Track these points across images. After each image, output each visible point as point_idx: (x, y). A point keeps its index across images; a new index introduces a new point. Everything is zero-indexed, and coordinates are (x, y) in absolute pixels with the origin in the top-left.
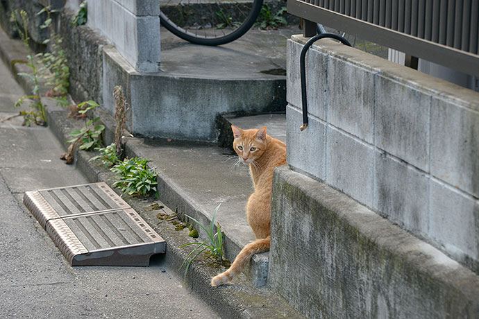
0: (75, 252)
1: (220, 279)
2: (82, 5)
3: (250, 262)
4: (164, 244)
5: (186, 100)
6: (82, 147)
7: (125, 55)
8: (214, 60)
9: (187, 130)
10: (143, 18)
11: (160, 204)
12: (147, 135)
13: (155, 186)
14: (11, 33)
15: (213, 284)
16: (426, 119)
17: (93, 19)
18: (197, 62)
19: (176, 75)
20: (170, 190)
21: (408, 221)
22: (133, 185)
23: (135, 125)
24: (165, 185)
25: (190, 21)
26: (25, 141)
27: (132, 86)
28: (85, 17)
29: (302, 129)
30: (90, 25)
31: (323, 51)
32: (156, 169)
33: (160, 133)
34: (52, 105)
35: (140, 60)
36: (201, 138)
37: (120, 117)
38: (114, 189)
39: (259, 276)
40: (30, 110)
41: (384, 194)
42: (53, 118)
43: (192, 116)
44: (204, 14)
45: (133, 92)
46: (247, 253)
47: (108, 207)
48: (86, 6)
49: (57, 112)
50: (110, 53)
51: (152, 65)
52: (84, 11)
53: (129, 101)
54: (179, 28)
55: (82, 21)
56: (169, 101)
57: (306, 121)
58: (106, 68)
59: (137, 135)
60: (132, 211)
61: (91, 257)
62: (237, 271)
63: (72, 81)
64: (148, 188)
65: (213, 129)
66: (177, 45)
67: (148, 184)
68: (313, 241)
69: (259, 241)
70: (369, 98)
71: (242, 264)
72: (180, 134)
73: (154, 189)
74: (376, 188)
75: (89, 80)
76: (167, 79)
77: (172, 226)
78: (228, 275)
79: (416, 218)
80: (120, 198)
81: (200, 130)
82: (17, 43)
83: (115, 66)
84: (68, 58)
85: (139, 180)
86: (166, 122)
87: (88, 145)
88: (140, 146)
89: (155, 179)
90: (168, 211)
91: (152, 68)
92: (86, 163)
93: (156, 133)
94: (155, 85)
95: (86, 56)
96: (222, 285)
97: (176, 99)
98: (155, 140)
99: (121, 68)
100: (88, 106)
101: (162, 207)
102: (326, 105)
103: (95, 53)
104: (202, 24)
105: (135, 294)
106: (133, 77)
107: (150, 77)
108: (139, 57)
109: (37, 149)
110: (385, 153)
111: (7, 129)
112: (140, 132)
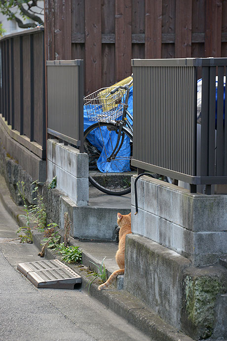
0: (39, 282)
1: (102, 286)
2: (54, 178)
3: (116, 278)
4: (81, 279)
5: (100, 219)
6: (49, 247)
7: (71, 199)
8: (118, 202)
9: (101, 235)
10: (80, 179)
11: (82, 265)
12: (81, 238)
13: (81, 257)
14: (18, 202)
15: (99, 289)
16: (171, 201)
17: (59, 185)
18: (108, 203)
19: (96, 207)
20: (87, 257)
21: (167, 244)
22: (70, 258)
23: (75, 233)
24: (85, 256)
25: (109, 184)
26: (20, 248)
27: (74, 213)
28: (55, 184)
29: (135, 215)
30: (57, 188)
31: (143, 180)
32: (81, 250)
33: (87, 237)
34: (35, 232)
35: (78, 200)
36: (108, 239)
37: (67, 228)
38: (61, 261)
39: (120, 284)
40: (24, 235)
41: (161, 235)
42: (36, 237)
43: (103, 228)
44: (117, 181)
45: (74, 216)
46: (115, 274)
47: (57, 267)
48: (56, 178)
49: (38, 235)
50: (65, 199)
51: (84, 202)
52: (55, 181)
53: (72, 220)
54: (102, 187)
55: (53, 186)
56: (92, 220)
57: (137, 211)
58: (63, 206)
59: (75, 238)
60: (69, 268)
61: (46, 284)
62: (110, 283)
63: (47, 220)
64: (77, 258)
65: (113, 234)
66: (101, 195)
67: (77, 256)
68: (137, 260)
69: (121, 270)
70: (156, 196)
71: (113, 279)
72: (97, 237)
73: (80, 259)
74: (159, 233)
75: (55, 216)
76: (91, 209)
77: (86, 272)
78: (106, 284)
79: (169, 242)
80: (64, 265)
81: (107, 235)
82: (20, 207)
83: (67, 204)
84: (46, 208)
85: (73, 255)
86: (90, 231)
87: (51, 246)
88: (76, 242)
89: (81, 254)
90: (86, 268)
91: (84, 204)
92: (50, 253)
93: (85, 237)
94: (85, 212)
95: (54, 204)
96: (102, 289)
97: (96, 219)
98: (85, 240)
99: (69, 205)
100: (53, 226)
101: (83, 267)
102: (143, 203)
103: (58, 200)
104: (116, 186)
105: (65, 297)
106: (75, 208)
107: (83, 208)
108: (77, 198)
109: (27, 251)
110: (161, 218)
111: (12, 244)
112: (77, 236)
